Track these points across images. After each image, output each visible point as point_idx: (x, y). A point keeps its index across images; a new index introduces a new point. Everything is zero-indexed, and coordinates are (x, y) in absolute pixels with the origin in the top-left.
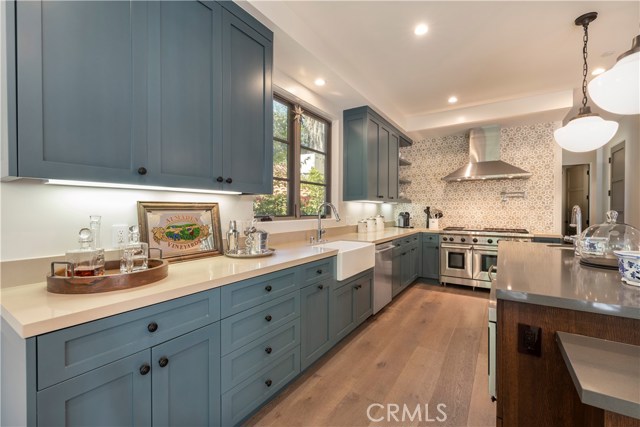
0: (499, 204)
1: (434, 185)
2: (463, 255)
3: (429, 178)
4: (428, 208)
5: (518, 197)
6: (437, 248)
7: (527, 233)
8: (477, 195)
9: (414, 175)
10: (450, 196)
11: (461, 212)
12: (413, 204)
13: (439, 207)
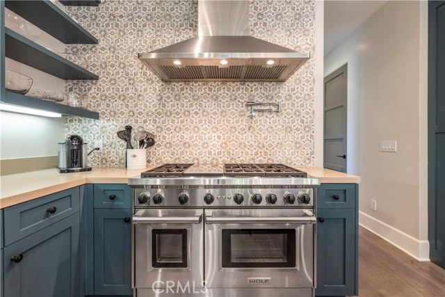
0: (244, 123)
1: (141, 87)
2: (184, 233)
3: (131, 71)
4: (129, 129)
5: (270, 111)
6: (128, 221)
7: (304, 175)
8: (211, 107)
9: (104, 66)
10: (169, 107)
11: (187, 136)
12: (101, 122)
13: (150, 128)
